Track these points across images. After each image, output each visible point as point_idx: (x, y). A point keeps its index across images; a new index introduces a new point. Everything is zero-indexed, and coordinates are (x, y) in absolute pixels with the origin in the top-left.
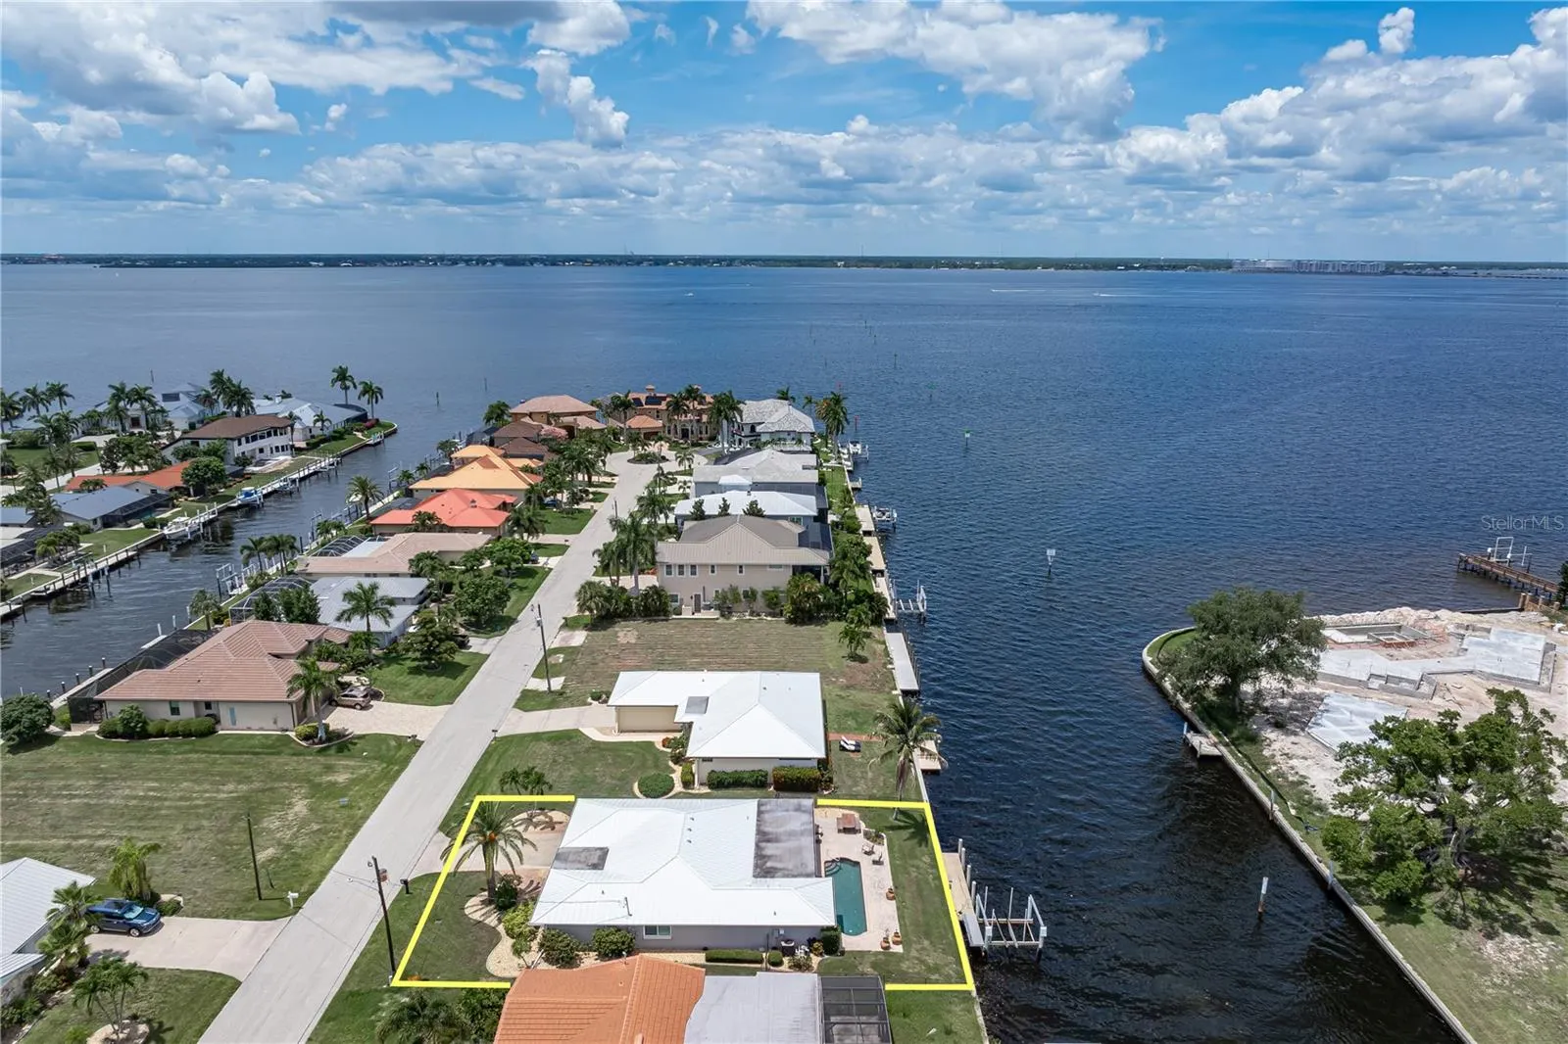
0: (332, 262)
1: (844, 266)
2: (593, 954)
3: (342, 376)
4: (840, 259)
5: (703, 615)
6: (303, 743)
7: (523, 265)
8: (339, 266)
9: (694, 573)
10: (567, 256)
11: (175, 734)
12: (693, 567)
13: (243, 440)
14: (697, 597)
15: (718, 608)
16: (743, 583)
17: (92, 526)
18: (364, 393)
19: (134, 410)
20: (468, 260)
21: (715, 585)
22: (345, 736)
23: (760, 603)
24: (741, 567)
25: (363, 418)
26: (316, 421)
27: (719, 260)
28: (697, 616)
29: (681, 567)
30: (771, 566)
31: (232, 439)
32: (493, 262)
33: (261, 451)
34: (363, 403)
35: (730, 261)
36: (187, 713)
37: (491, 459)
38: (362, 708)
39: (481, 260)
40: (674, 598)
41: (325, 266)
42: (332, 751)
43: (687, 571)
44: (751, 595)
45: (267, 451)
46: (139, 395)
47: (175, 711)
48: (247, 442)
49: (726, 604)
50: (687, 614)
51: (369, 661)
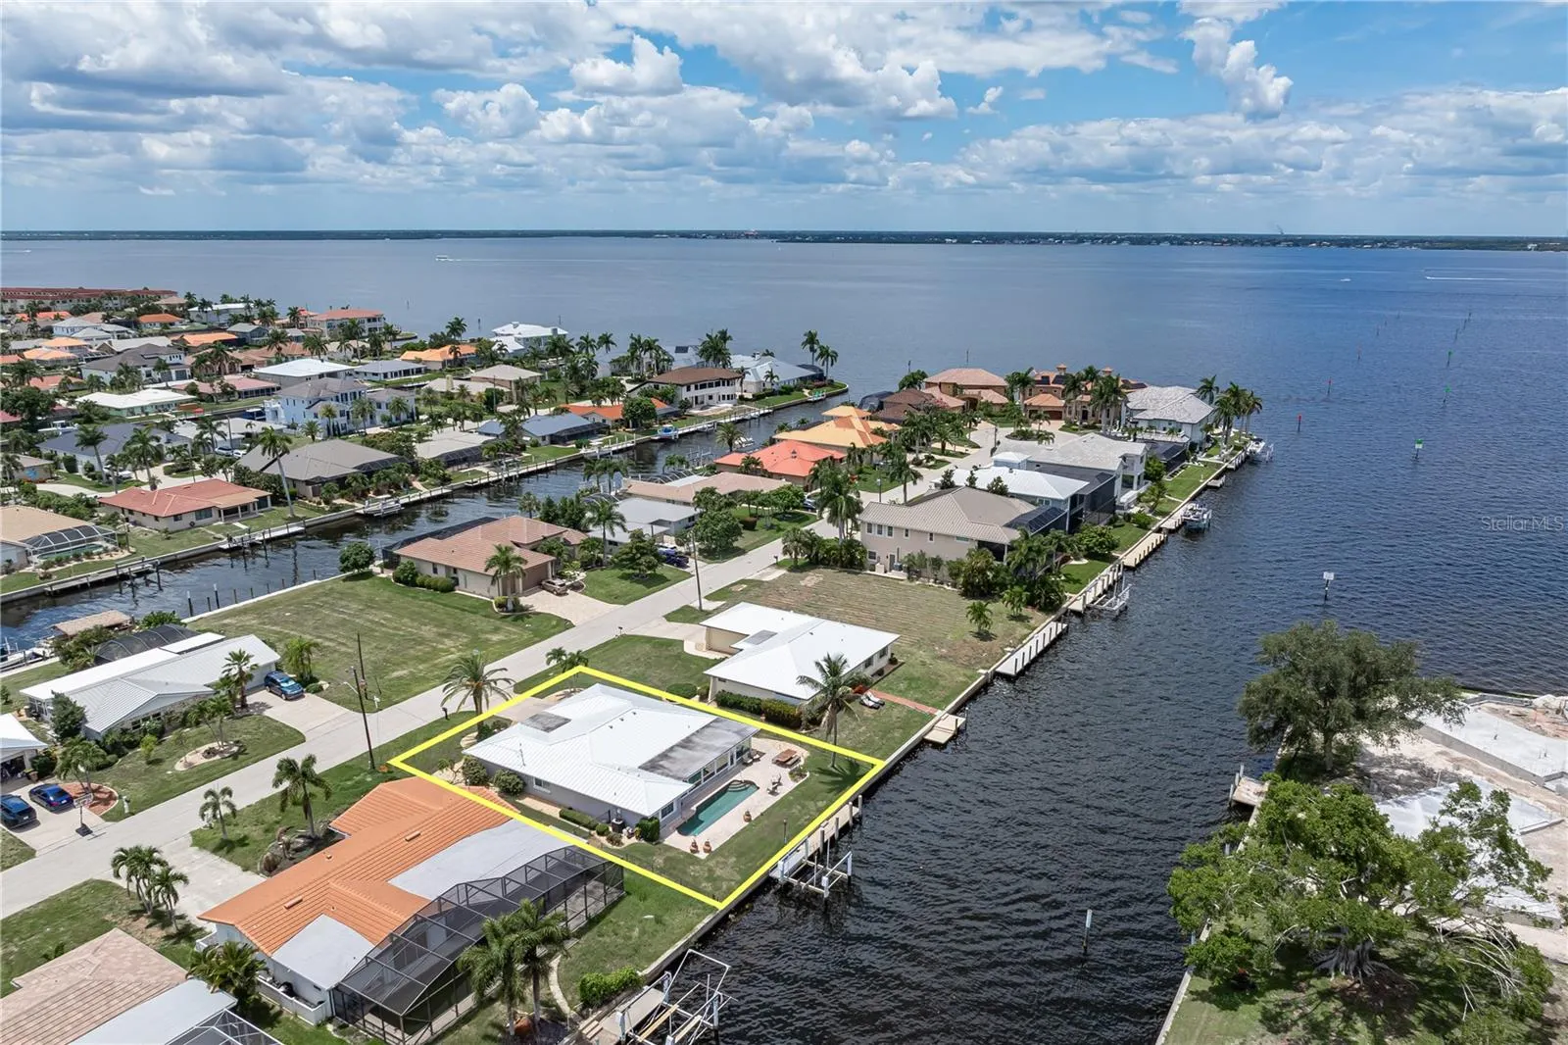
0: (964, 238)
1: (1536, 249)
2: (497, 789)
3: (811, 339)
4: (1534, 240)
5: (894, 574)
6: (496, 610)
7: (1149, 243)
8: (969, 243)
9: (890, 534)
10: (1198, 235)
11: (429, 587)
12: (890, 528)
13: (693, 387)
14: (892, 557)
15: (908, 570)
16: (932, 550)
17: (540, 441)
18: (821, 355)
19: (646, 357)
20: (1094, 239)
21: (908, 548)
22: (527, 610)
23: (944, 571)
24: (931, 534)
25: (821, 377)
26: (767, 377)
27: (1375, 241)
28: (888, 575)
29: (880, 526)
30: (958, 538)
31: (682, 386)
32: (1120, 241)
33: (711, 397)
34: (819, 364)
35: (1387, 242)
36: (442, 573)
37: (852, 420)
38: (559, 595)
39: (1108, 239)
40: (873, 555)
41: (958, 242)
42: (509, 619)
43: (885, 531)
44: (937, 563)
45: (715, 398)
46: (650, 346)
47: (435, 571)
48: (696, 388)
49: (914, 568)
50: (879, 571)
51: (599, 563)
